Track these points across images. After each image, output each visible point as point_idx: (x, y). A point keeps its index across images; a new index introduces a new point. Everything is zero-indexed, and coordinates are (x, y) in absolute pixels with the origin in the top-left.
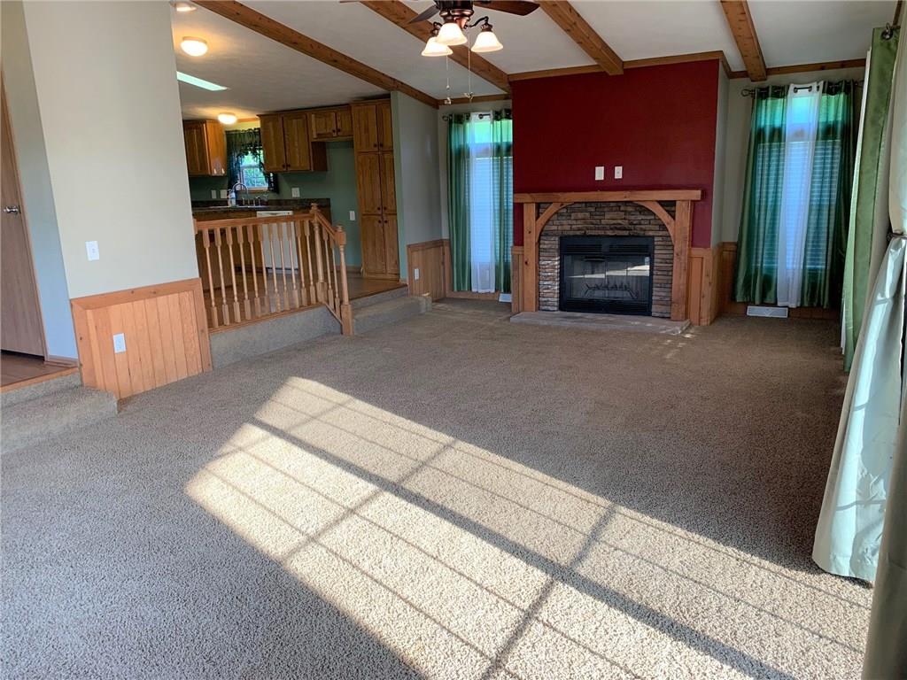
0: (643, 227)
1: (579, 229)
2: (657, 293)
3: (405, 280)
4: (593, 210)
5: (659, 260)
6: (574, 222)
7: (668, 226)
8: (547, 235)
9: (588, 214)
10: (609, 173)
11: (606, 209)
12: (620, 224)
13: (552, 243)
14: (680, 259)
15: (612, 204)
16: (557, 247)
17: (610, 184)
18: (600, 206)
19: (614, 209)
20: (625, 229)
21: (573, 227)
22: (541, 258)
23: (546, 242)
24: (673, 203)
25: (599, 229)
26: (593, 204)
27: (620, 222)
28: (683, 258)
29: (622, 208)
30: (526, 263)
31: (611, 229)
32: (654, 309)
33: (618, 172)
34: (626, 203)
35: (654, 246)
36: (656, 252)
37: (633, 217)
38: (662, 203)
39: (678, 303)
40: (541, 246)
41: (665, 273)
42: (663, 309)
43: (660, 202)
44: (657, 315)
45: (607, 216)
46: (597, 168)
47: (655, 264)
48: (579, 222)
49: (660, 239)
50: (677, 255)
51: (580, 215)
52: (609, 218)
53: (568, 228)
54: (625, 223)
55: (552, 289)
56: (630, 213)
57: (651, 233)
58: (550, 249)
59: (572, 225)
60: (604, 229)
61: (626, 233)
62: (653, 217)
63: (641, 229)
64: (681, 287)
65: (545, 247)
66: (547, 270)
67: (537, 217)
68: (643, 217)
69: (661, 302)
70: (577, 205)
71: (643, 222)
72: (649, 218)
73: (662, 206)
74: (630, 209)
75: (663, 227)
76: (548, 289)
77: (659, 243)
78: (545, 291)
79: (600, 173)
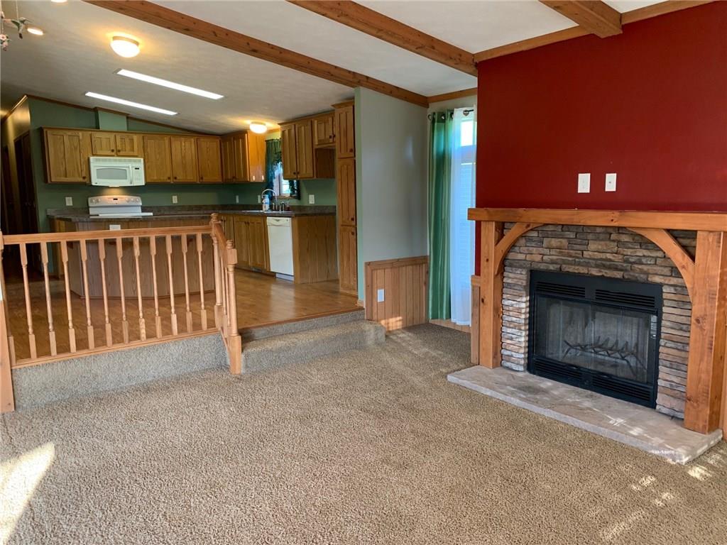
0: (645, 268)
1: (553, 262)
2: (666, 376)
3: (362, 303)
4: (572, 235)
5: (668, 324)
6: (547, 251)
7: (681, 271)
8: (511, 266)
9: (565, 242)
10: (597, 182)
11: (590, 236)
12: (610, 260)
13: (518, 277)
14: (702, 329)
15: (598, 230)
16: (524, 283)
17: (598, 200)
18: (583, 231)
19: (602, 236)
20: (616, 269)
21: (545, 258)
22: (505, 296)
23: (511, 275)
24: (692, 234)
25: (579, 264)
26: (571, 228)
27: (609, 256)
28: (707, 327)
29: (614, 236)
30: (483, 301)
31: (597, 266)
32: (661, 399)
33: (611, 182)
34: (620, 229)
35: (661, 300)
36: (664, 309)
37: (629, 252)
38: (674, 234)
39: (697, 401)
40: (505, 280)
41: (680, 346)
42: (676, 404)
43: (670, 232)
44: (664, 410)
45: (593, 246)
46: (581, 176)
47: (663, 329)
48: (553, 252)
49: (672, 290)
50: (698, 321)
51: (554, 242)
52: (594, 249)
53: (538, 258)
54: (617, 259)
55: (517, 342)
56: (624, 245)
57: (657, 279)
58: (515, 285)
59: (544, 255)
60: (587, 265)
61: (618, 275)
62: (660, 254)
63: (642, 271)
64: (703, 376)
65: (509, 281)
66: (511, 313)
67: (497, 242)
68: (646, 253)
69: (673, 392)
70: (551, 228)
71: (644, 260)
72: (655, 254)
73: (675, 238)
74: (625, 238)
75: (675, 272)
76: (512, 339)
77: (669, 296)
78: (509, 341)
79: (584, 183)
